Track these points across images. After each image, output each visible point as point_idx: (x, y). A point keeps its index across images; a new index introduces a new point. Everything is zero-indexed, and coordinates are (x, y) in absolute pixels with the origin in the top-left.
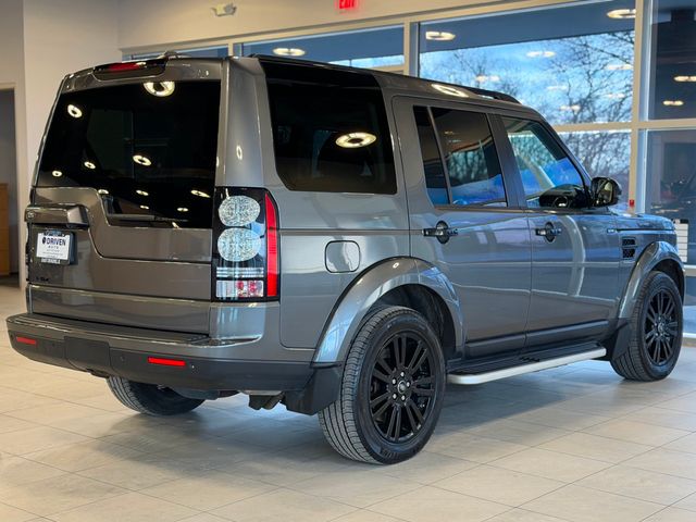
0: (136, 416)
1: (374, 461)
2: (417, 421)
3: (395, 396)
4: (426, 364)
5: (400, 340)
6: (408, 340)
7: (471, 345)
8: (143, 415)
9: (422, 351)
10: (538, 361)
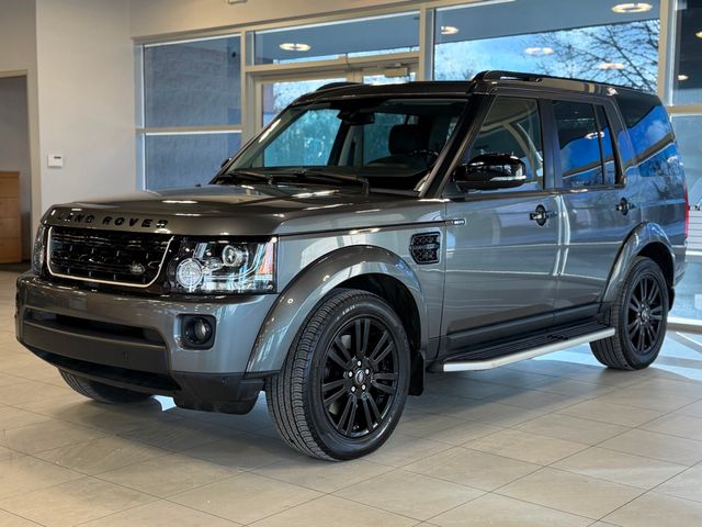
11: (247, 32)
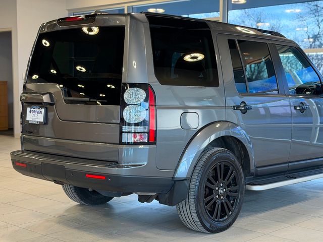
0: (77, 205)
1: (207, 232)
2: (230, 210)
3: (217, 196)
4: (234, 179)
5: (220, 166)
6: (225, 166)
7: (259, 169)
8: (81, 205)
9: (232, 172)
10: (295, 178)
11: (128, 7)
